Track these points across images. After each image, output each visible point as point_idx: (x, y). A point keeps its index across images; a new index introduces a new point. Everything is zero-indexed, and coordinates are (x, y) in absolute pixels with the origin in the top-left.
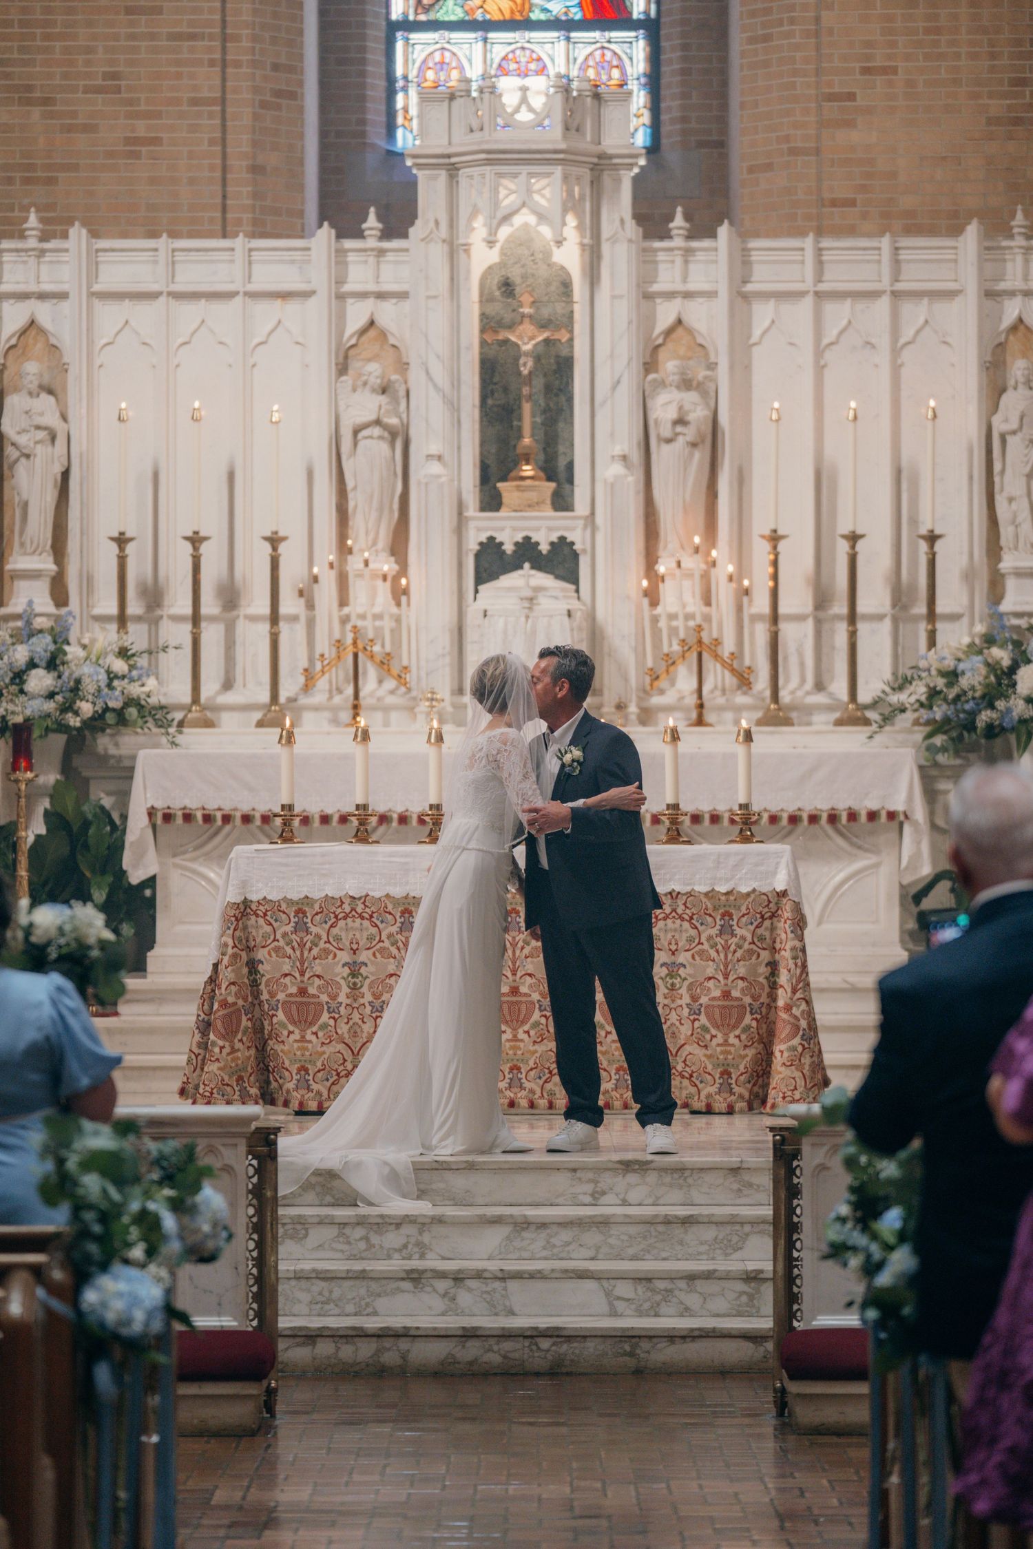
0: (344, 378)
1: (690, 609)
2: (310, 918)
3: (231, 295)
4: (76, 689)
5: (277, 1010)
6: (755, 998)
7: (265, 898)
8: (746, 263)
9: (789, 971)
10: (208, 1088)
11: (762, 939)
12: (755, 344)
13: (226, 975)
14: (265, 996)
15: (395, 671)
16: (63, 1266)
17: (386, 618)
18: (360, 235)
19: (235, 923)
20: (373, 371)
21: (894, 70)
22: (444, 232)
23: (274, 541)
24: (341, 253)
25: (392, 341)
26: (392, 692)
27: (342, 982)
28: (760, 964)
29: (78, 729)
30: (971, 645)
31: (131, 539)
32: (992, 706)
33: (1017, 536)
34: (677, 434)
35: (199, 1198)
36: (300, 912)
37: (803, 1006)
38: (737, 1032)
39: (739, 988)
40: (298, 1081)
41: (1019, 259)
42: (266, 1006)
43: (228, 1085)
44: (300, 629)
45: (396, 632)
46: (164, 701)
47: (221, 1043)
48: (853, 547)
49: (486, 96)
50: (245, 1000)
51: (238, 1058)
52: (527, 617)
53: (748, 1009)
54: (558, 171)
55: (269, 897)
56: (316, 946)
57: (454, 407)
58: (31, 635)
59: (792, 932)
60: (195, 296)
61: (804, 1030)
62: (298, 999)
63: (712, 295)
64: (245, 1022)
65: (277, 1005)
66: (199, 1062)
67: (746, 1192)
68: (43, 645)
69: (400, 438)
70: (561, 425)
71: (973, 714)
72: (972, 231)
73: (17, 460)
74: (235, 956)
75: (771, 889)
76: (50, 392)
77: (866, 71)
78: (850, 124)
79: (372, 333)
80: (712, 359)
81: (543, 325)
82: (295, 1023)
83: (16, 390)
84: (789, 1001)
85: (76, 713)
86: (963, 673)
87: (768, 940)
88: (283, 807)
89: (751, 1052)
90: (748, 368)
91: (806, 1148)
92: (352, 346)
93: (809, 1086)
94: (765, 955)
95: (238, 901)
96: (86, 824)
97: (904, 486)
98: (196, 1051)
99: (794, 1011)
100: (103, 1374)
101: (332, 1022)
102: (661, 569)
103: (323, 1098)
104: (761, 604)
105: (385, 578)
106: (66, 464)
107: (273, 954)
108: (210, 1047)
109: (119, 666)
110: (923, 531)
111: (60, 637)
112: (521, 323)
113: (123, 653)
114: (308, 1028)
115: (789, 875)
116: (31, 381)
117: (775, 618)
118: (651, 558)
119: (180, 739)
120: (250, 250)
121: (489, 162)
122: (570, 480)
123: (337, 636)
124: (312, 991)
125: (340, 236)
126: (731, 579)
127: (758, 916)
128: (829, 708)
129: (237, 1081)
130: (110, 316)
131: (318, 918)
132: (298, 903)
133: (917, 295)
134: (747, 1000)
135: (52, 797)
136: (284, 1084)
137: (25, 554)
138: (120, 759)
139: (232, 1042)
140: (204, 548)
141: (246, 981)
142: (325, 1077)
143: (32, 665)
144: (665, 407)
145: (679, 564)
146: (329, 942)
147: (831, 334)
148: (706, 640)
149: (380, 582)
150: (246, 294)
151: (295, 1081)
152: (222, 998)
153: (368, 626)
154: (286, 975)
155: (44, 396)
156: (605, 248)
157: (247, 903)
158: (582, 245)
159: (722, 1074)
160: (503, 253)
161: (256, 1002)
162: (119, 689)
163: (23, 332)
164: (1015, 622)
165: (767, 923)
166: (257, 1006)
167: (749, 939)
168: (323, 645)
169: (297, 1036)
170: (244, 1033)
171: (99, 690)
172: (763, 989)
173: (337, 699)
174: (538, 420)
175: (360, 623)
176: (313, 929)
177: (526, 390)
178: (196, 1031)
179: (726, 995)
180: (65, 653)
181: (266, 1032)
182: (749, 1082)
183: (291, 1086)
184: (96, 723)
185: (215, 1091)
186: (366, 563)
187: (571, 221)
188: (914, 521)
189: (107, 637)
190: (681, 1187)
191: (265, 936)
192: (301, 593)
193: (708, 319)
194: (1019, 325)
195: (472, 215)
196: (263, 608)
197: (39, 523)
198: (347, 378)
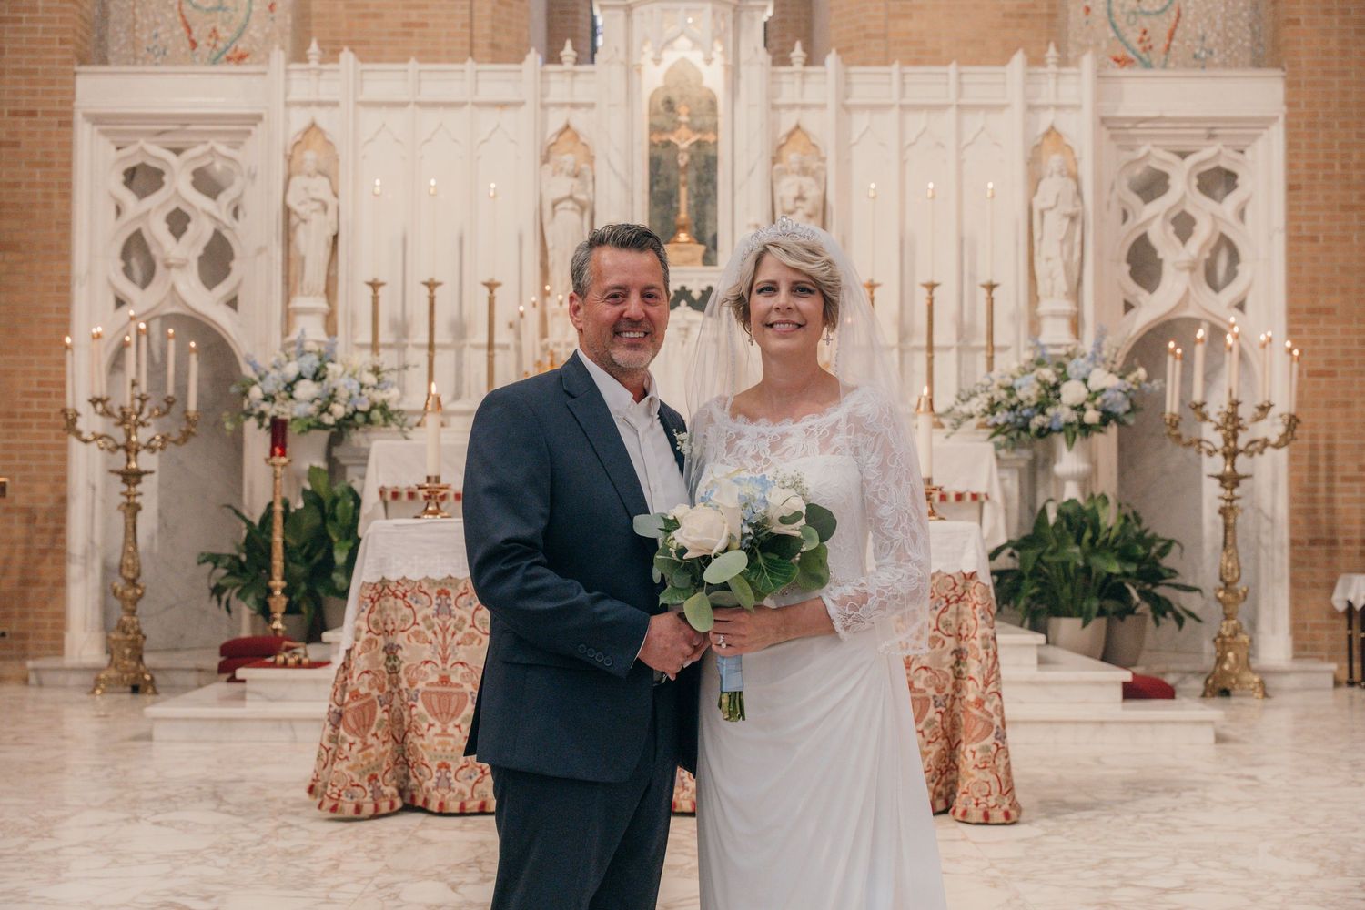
0: (546, 166)
2: (453, 600)
3: (462, 104)
4: (333, 395)
5: (416, 701)
6: (939, 690)
7: (404, 578)
8: (848, 84)
9: (980, 661)
10: (336, 790)
11: (947, 625)
12: (855, 144)
13: (359, 663)
14: (404, 685)
18: (559, 60)
19: (370, 605)
20: (568, 160)
22: (622, 56)
23: (491, 286)
24: (545, 74)
25: (583, 139)
28: (945, 652)
29: (334, 427)
30: (1022, 368)
31: (383, 284)
32: (1043, 412)
33: (1053, 288)
34: (797, 208)
36: (443, 593)
37: (995, 701)
39: (922, 678)
40: (439, 779)
41: (1052, 82)
42: (405, 696)
43: (358, 786)
44: (512, 355)
46: (402, 407)
47: (350, 739)
48: (931, 293)
50: (381, 688)
51: (371, 755)
52: (684, 343)
53: (932, 702)
54: (708, 7)
55: (408, 577)
56: (460, 630)
57: (629, 189)
58: (303, 356)
59: (983, 618)
60: (435, 105)
61: (998, 727)
62: (439, 689)
63: (822, 107)
64: (380, 714)
65: (416, 695)
66: (331, 757)
68: (310, 363)
69: (588, 211)
70: (709, 207)
71: (1027, 419)
72: (1018, 59)
73: (297, 225)
74: (369, 641)
75: (958, 570)
76: (325, 175)
79: (568, 134)
80: (823, 155)
81: (695, 131)
82: (436, 715)
83: (300, 173)
84: (980, 695)
85: (331, 413)
86: (1018, 388)
87: (954, 626)
88: (428, 479)
89: (934, 749)
90: (849, 162)
92: (554, 144)
93: (1004, 791)
94: (951, 643)
95: (374, 581)
98: (327, 745)
99: (987, 706)
103: (466, 798)
106: (335, 226)
107: (413, 639)
108: (340, 743)
110: (985, 280)
111: (325, 358)
112: (679, 128)
113: (376, 371)
114: (450, 720)
115: (978, 556)
116: (310, 166)
119: (412, 435)
120: (477, 71)
122: (715, 247)
123: (538, 357)
124: (455, 679)
125: (543, 62)
127: (944, 600)
129: (370, 780)
130: (372, 119)
131: (462, 599)
132: (440, 583)
133: (976, 108)
134: (931, 692)
136: (423, 781)
137: (303, 295)
138: (362, 450)
139: (364, 737)
140: (438, 292)
141: (383, 668)
142: (467, 775)
143: (300, 377)
144: (787, 189)
146: (474, 626)
147: (911, 137)
150: (478, 105)
151: (434, 780)
152: (353, 688)
154: (427, 662)
155: (320, 177)
156: (743, 69)
157: (384, 583)
158: (726, 66)
160: (666, 75)
161: (395, 690)
162: (367, 395)
163: (306, 132)
164: (1054, 351)
165: (953, 608)
166: (396, 695)
169: (437, 729)
170: (379, 726)
171: (351, 396)
172: (948, 679)
174: (692, 202)
175: (556, 350)
176: (457, 612)
177: (682, 178)
178: (328, 723)
180: (326, 369)
181: (406, 723)
182: (933, 781)
183: (430, 784)
184: (346, 423)
185: (343, 793)
186: (561, 303)
187: (719, 48)
188: (973, 277)
191: (404, 620)
192: (511, 326)
193: (820, 125)
194: (1051, 132)
195: (644, 43)
196: (482, 338)
197: (314, 272)
198: (549, 167)
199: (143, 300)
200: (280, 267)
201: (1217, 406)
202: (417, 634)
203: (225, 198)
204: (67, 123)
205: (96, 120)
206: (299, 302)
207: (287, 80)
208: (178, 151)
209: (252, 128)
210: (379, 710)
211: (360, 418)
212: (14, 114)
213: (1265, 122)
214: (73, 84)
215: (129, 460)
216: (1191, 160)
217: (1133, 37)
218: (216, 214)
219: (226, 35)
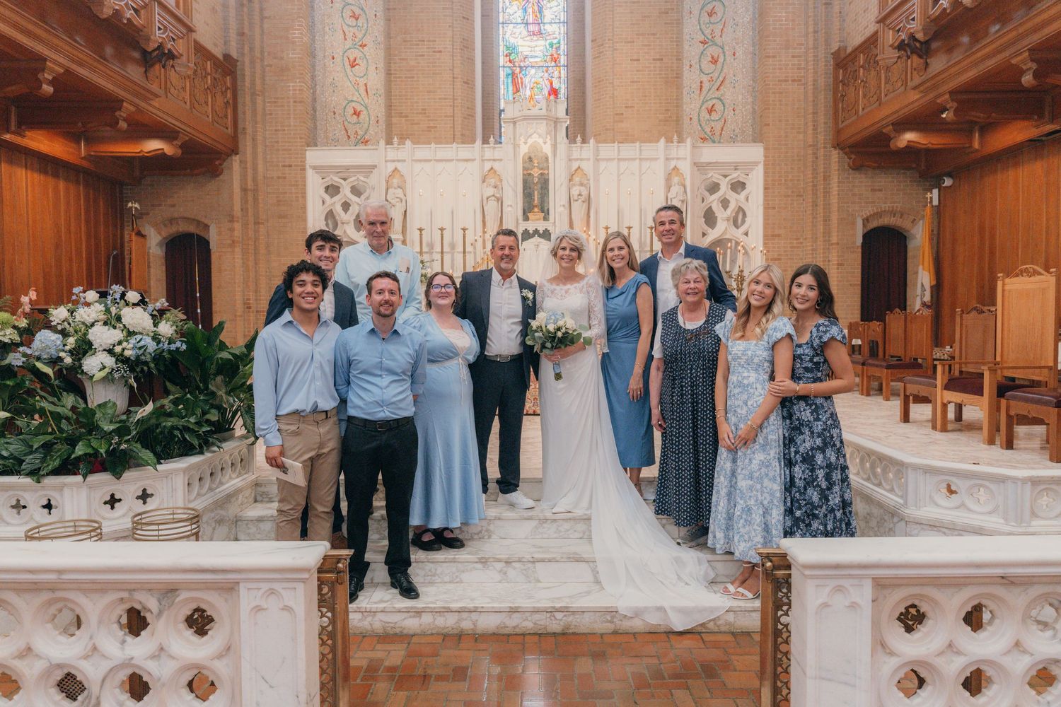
3: (452, 160)
8: (598, 150)
12: (601, 174)
18: (489, 144)
20: (493, 181)
21: (633, 107)
22: (511, 141)
23: (464, 230)
24: (483, 148)
31: (424, 229)
34: (579, 199)
41: (675, 149)
44: (472, 255)
49: (524, 101)
54: (545, 122)
57: (515, 192)
60: (441, 161)
63: (588, 159)
69: (500, 200)
70: (546, 199)
72: (663, 140)
76: (401, 188)
77: (626, 107)
78: (622, 122)
81: (540, 170)
83: (391, 187)
90: (598, 180)
106: (405, 208)
112: (534, 168)
116: (395, 185)
120: (458, 148)
121: (526, 120)
122: (548, 214)
125: (483, 144)
130: (418, 166)
133: (647, 159)
137: (393, 234)
140: (444, 232)
144: (575, 191)
147: (622, 171)
150: (457, 160)
155: (399, 189)
156: (558, 146)
158: (552, 144)
160: (529, 148)
163: (393, 172)
168: (479, 260)
174: (540, 196)
177: (535, 187)
186: (490, 235)
187: (549, 137)
188: (645, 224)
193: (587, 167)
194: (675, 168)
195: (521, 136)
198: (485, 184)
201: (735, 272)
204: (304, 170)
205: (314, 168)
207: (386, 152)
208: (345, 179)
209: (373, 170)
212: (284, 166)
213: (756, 164)
214: (305, 154)
216: (728, 178)
217: (708, 130)
219: (360, 133)
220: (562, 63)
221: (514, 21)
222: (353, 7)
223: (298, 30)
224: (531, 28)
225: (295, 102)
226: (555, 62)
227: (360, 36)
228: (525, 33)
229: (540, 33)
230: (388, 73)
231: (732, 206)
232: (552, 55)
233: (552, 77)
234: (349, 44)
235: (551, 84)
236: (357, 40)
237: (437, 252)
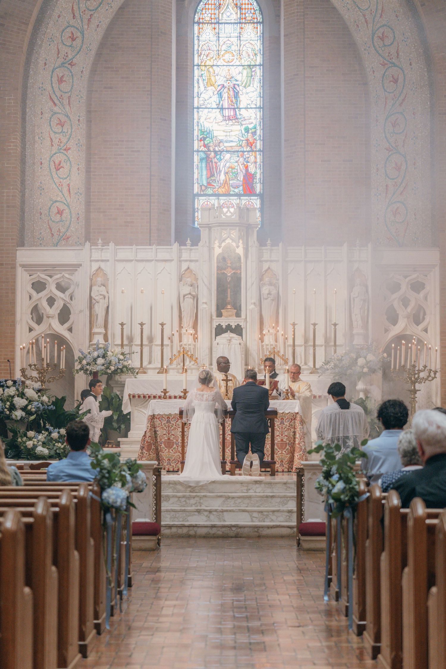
0: (181, 282)
1: (272, 343)
2: (171, 419)
4: (110, 363)
5: (162, 444)
6: (290, 441)
7: (159, 414)
8: (287, 253)
9: (299, 434)
11: (291, 425)
12: (289, 274)
13: (148, 434)
14: (159, 440)
15: (194, 359)
16: (97, 486)
17: (192, 345)
18: (186, 245)
19: (151, 420)
20: (189, 280)
21: (325, 205)
22: (207, 244)
23: (162, 325)
24: (180, 250)
25: (194, 273)
26: (193, 365)
27: (180, 436)
28: (291, 432)
29: (110, 373)
30: (346, 353)
31: (125, 324)
34: (268, 297)
35: (138, 474)
36: (168, 418)
37: (303, 443)
38: (285, 450)
39: (285, 438)
41: (358, 252)
42: (159, 443)
44: (169, 348)
45: (194, 349)
46: (133, 367)
47: (146, 452)
48: (314, 327)
49: (219, 209)
50: (153, 441)
51: (151, 457)
52: (229, 345)
53: (288, 444)
54: (237, 228)
56: (173, 427)
57: (210, 290)
58: (98, 349)
60: (142, 261)
62: (168, 441)
63: (278, 261)
64: (153, 447)
66: (141, 457)
67: (288, 489)
68: (101, 352)
69: (196, 298)
70: (238, 295)
72: (346, 245)
73: (95, 303)
74: (151, 429)
75: (294, 412)
76: (104, 286)
77: (317, 205)
78: (313, 218)
79: (188, 271)
80: (278, 278)
81: (233, 269)
82: (167, 447)
83: (95, 285)
84: (299, 442)
85: (110, 369)
86: (343, 360)
87: (293, 426)
88: (164, 390)
89: (288, 456)
90: (287, 280)
91: (306, 473)
94: (292, 430)
95: (152, 415)
96: (112, 399)
97: (328, 311)
98: (140, 454)
99: (301, 444)
100: (108, 517)
101: (177, 447)
102: (264, 332)
103: (174, 467)
104: (290, 342)
105: (191, 335)
106: (108, 304)
108: (143, 454)
109: (121, 357)
110: (333, 323)
111: (106, 350)
112: (228, 268)
113: (123, 354)
114: (170, 449)
116: (99, 282)
117: (294, 345)
118: (261, 330)
119: (137, 376)
120: (157, 249)
121: (219, 226)
122: (240, 310)
123: (179, 350)
124: (171, 439)
125: (180, 246)
126: (282, 335)
127: (291, 419)
128: (308, 369)
130: (120, 266)
131: (173, 419)
132: (168, 415)
133: (331, 261)
134: (288, 442)
135: (103, 391)
137: (97, 328)
138: (121, 382)
139: (149, 452)
140: (144, 327)
141: (154, 436)
142: (175, 462)
143: (98, 357)
144: (265, 290)
145: (269, 331)
146: (176, 426)
147: (309, 271)
148: (276, 351)
149: (190, 336)
150: (155, 260)
152: (147, 440)
153: (187, 348)
154: (164, 435)
155: (102, 287)
156: (250, 249)
157: (154, 415)
158: (244, 248)
159: (281, 461)
160: (223, 250)
162: (121, 363)
163: (97, 270)
164: (357, 347)
166: (156, 443)
167: (288, 425)
168: (175, 352)
169: (167, 451)
170: (153, 450)
171: (116, 363)
172: (292, 439)
173: (179, 367)
174: (232, 294)
175: (185, 346)
176: (172, 422)
177: (229, 286)
178: (140, 449)
179: (282, 440)
180: (107, 354)
181: (159, 450)
182: (288, 464)
183: (166, 464)
184: (115, 372)
186: (187, 331)
187: (241, 242)
188: (330, 320)
189: (118, 350)
190: (270, 488)
191: (159, 424)
192: (169, 338)
193: (277, 267)
194: (358, 270)
195: (215, 240)
196: (159, 342)
197: (101, 320)
199: (39, 329)
200: (88, 318)
202: (162, 428)
203: (68, 293)
204: (14, 267)
205: (23, 266)
206: (95, 330)
207: (91, 252)
208: (51, 277)
209: (78, 268)
210: (153, 446)
211: (119, 371)
213: (433, 266)
214: (16, 254)
215: (42, 385)
216: (408, 279)
218: (65, 298)
219: (63, 230)
220: (258, 147)
221: (209, 106)
222: (60, 116)
223: (13, 142)
224: (226, 113)
225: (8, 207)
226: (251, 147)
227: (64, 140)
228: (220, 118)
229: (235, 118)
230: (88, 171)
231: (412, 304)
232: (247, 140)
233: (248, 162)
234: (55, 149)
235: (247, 168)
236: (62, 145)
237: (137, 345)
